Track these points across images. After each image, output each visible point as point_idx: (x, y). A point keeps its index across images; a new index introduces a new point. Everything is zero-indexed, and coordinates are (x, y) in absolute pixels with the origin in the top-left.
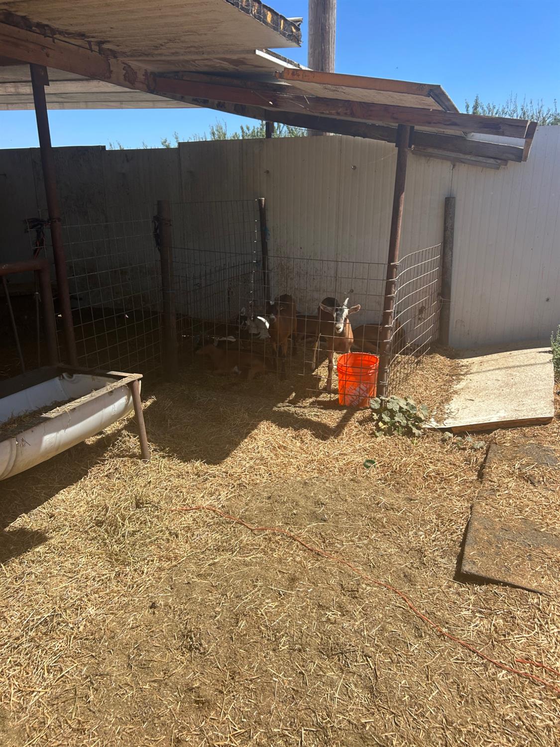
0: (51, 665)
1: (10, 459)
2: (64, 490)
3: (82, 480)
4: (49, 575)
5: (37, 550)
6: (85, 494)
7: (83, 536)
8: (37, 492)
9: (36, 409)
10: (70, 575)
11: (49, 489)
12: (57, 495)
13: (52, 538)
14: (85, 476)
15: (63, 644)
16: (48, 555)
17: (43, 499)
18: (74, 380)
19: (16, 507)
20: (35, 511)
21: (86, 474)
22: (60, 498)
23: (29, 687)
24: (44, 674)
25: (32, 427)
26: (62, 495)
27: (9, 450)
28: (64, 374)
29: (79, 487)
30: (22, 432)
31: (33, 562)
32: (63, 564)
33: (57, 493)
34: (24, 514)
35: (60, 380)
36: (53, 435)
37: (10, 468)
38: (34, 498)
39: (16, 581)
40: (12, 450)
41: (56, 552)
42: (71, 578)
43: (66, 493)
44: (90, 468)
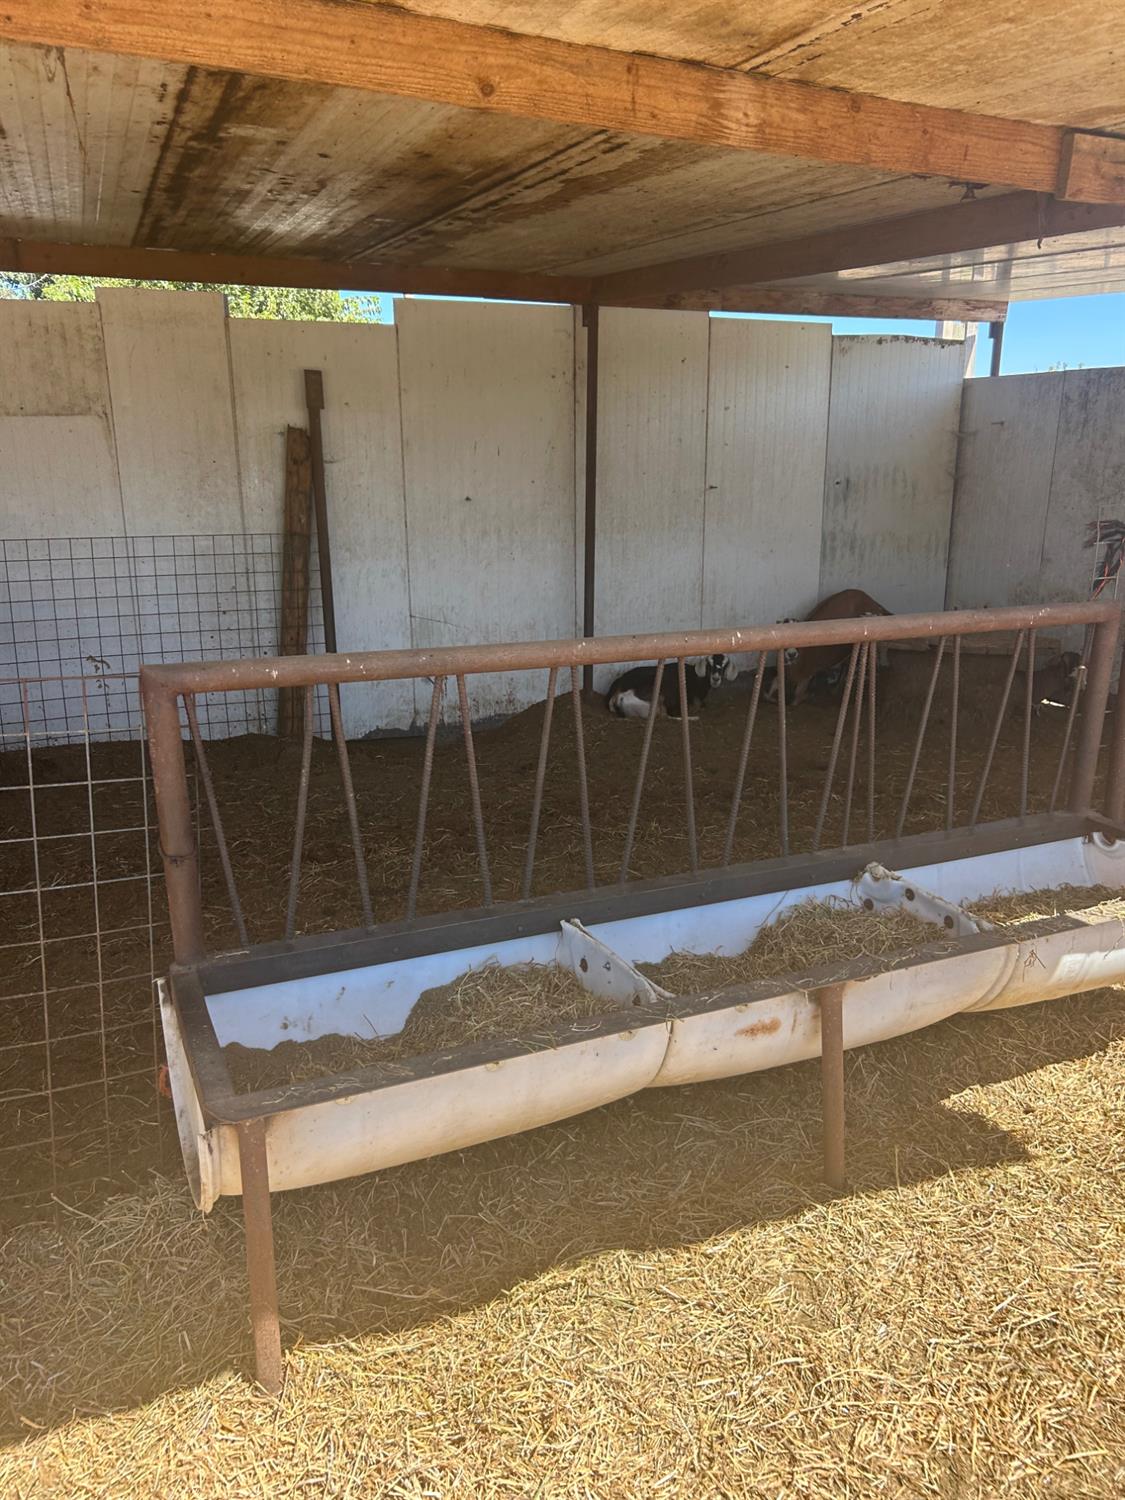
0: (1050, 1422)
1: (998, 980)
2: (1056, 1065)
3: (1094, 1057)
4: (1038, 1235)
5: (1013, 1170)
6: (1100, 1091)
7: (1104, 1181)
8: (1005, 1053)
9: (1029, 891)
10: (1079, 1252)
11: (1027, 1053)
12: (1040, 1071)
13: (1037, 1157)
14: (1101, 1053)
15: (1075, 1395)
16: (1034, 1191)
17: (1014, 1069)
18: (1116, 851)
19: (964, 1068)
20: (995, 1087)
21: (1104, 1048)
22: (1046, 1079)
23: (1005, 1443)
24: (1035, 1433)
25: (1052, 933)
26: (1050, 1074)
27: (1001, 964)
28: (1096, 836)
29: (1087, 1070)
30: (1034, 937)
31: (1005, 1192)
32: (1065, 1224)
33: (1042, 1068)
34: (978, 1086)
35: (1084, 843)
36: (1080, 957)
37: (992, 997)
38: (998, 1061)
39: (975, 1216)
40: (1006, 965)
41: (1050, 1192)
42: (1083, 1260)
43: (1060, 1074)
44: (1114, 1040)
